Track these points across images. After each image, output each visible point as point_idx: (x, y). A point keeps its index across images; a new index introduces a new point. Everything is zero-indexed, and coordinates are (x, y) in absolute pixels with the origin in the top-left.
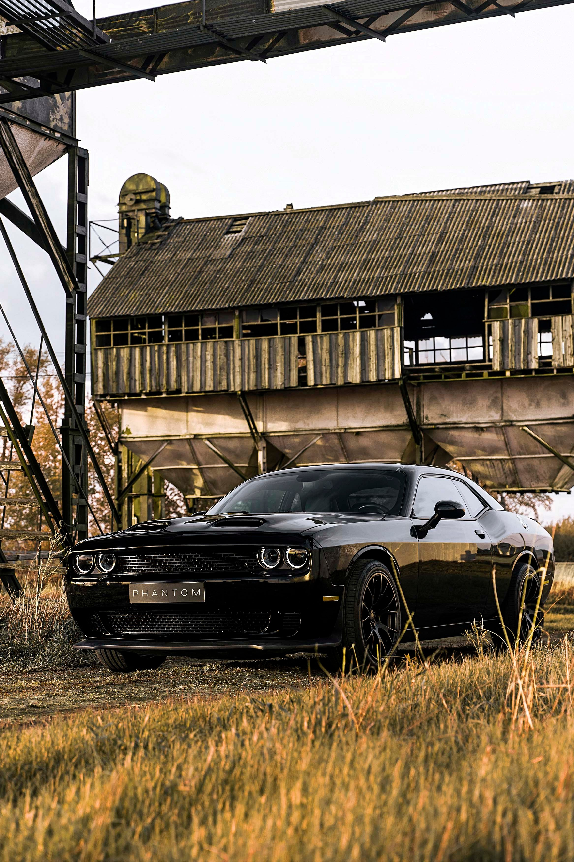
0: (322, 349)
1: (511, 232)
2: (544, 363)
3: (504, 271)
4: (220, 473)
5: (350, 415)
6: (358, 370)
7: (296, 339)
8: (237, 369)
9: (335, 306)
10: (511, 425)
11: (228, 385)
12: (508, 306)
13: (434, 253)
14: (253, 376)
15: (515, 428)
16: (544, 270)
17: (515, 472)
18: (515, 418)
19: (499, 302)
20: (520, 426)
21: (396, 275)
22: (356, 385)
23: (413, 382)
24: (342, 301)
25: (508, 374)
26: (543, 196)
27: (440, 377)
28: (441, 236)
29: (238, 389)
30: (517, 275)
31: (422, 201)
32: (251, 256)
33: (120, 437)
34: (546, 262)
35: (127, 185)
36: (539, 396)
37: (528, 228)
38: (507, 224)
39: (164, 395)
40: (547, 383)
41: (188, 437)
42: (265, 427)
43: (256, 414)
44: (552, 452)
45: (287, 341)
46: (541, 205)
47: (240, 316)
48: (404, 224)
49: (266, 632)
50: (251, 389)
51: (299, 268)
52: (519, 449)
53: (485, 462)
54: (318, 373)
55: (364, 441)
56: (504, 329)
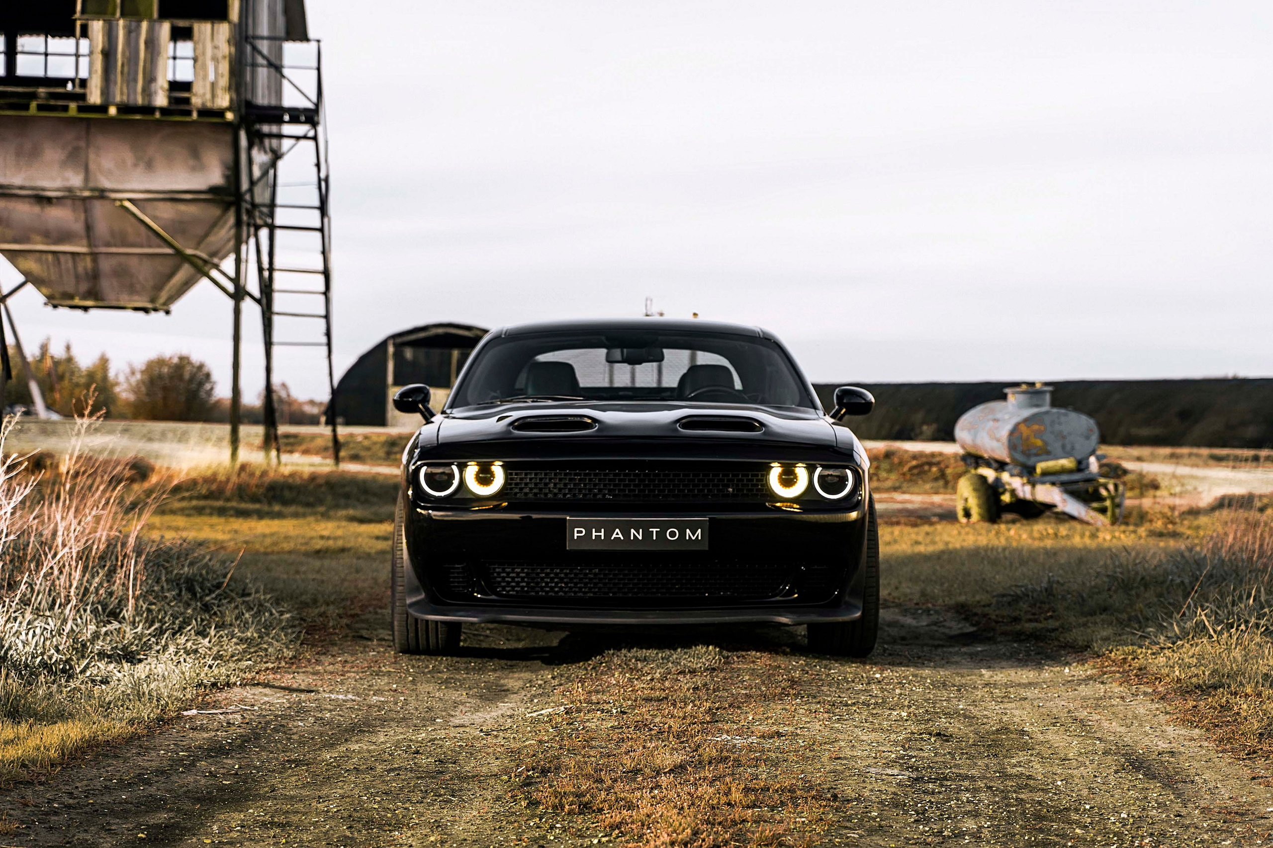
2: (176, 97)
10: (101, 197)
15: (106, 202)
17: (95, 276)
18: (106, 184)
20: (115, 200)
25: (113, 111)
36: (152, 149)
44: (171, 245)
52: (107, 237)
53: (44, 256)
56: (110, 35)
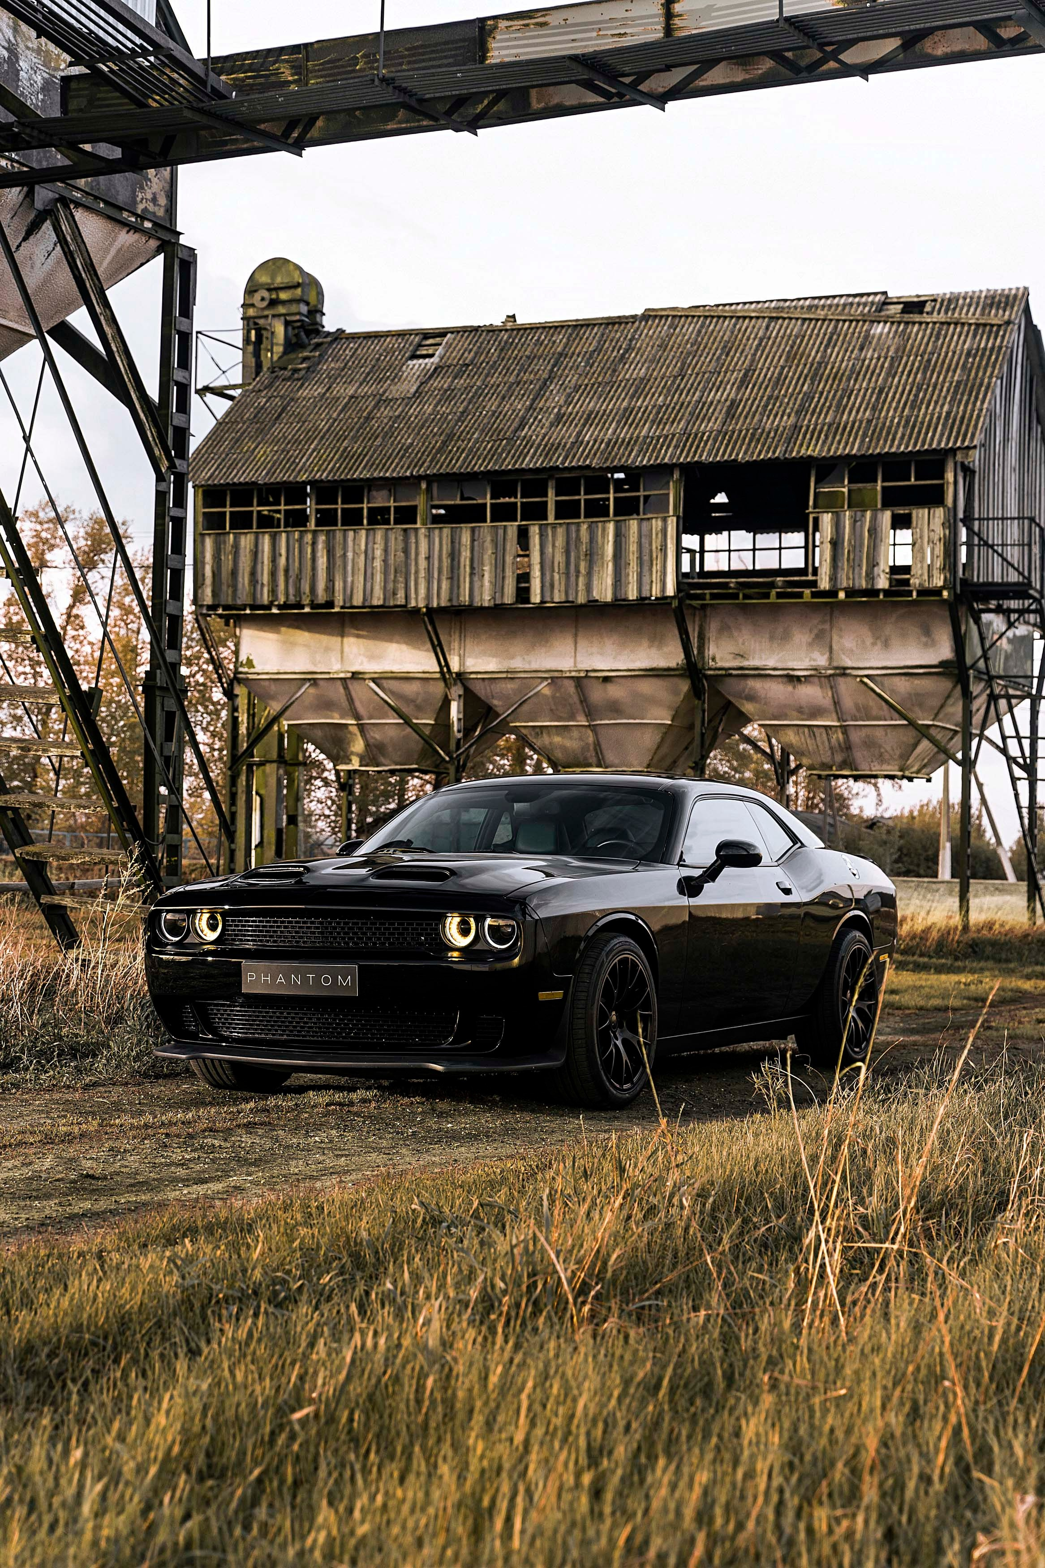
0: (554, 546)
1: (855, 374)
2: (897, 580)
3: (842, 434)
4: (392, 733)
5: (594, 649)
6: (609, 581)
7: (515, 529)
8: (422, 574)
9: (577, 480)
10: (844, 675)
11: (407, 597)
12: (845, 490)
13: (733, 402)
14: (445, 585)
15: (849, 679)
16: (903, 435)
17: (847, 747)
18: (849, 664)
19: (832, 483)
20: (857, 676)
21: (674, 435)
22: (606, 605)
23: (695, 603)
24: (589, 473)
25: (842, 595)
26: (907, 318)
27: (735, 596)
28: (745, 375)
29: (421, 604)
30: (863, 441)
31: (719, 317)
32: (448, 395)
33: (236, 672)
34: (907, 422)
35: (257, 276)
36: (889, 629)
37: (882, 367)
38: (849, 360)
39: (307, 610)
40: (901, 611)
41: (342, 675)
42: (462, 663)
43: (450, 643)
44: (904, 717)
45: (501, 532)
46: (904, 330)
47: (429, 489)
48: (689, 354)
49: (451, 1043)
50: (443, 604)
51: (524, 418)
52: (854, 711)
54: (547, 584)
55: (615, 691)
56: (837, 526)
